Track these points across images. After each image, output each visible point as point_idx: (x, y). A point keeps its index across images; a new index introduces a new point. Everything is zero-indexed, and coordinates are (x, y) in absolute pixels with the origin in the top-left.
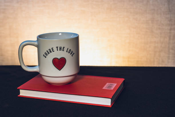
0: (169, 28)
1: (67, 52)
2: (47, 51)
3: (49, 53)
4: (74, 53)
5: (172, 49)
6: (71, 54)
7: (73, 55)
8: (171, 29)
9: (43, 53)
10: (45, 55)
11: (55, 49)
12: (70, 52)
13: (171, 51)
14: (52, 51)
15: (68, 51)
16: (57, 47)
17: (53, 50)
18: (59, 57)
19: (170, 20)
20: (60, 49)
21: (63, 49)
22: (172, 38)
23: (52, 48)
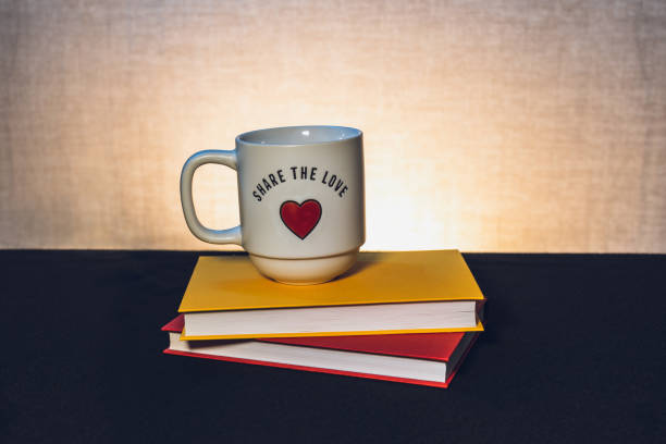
0: (644, 129)
1: (324, 182)
2: (264, 181)
3: (268, 186)
4: (346, 188)
5: (656, 193)
6: (336, 189)
7: (343, 191)
8: (649, 133)
9: (251, 187)
10: (259, 193)
11: (287, 174)
12: (333, 182)
13: (651, 198)
14: (278, 180)
15: (327, 180)
16: (294, 169)
17: (281, 177)
18: (300, 200)
19: (649, 106)
20: (304, 173)
21: (313, 174)
22: (654, 159)
23: (279, 172)
